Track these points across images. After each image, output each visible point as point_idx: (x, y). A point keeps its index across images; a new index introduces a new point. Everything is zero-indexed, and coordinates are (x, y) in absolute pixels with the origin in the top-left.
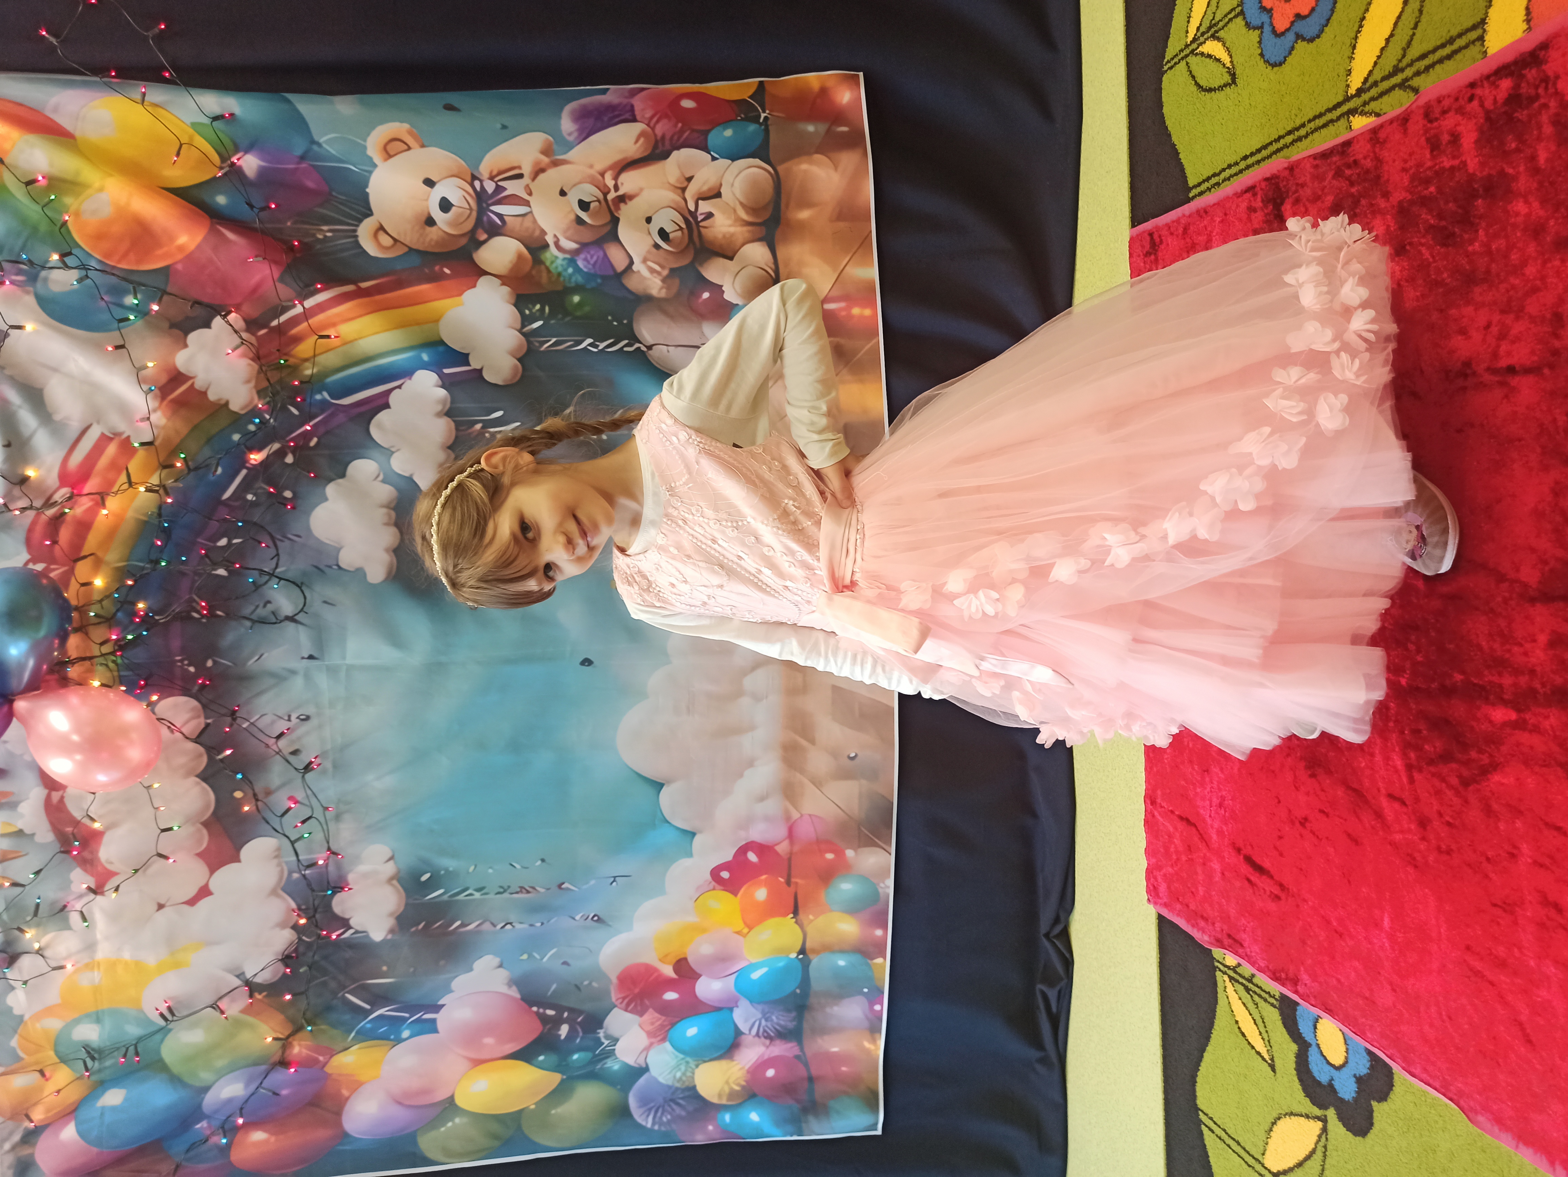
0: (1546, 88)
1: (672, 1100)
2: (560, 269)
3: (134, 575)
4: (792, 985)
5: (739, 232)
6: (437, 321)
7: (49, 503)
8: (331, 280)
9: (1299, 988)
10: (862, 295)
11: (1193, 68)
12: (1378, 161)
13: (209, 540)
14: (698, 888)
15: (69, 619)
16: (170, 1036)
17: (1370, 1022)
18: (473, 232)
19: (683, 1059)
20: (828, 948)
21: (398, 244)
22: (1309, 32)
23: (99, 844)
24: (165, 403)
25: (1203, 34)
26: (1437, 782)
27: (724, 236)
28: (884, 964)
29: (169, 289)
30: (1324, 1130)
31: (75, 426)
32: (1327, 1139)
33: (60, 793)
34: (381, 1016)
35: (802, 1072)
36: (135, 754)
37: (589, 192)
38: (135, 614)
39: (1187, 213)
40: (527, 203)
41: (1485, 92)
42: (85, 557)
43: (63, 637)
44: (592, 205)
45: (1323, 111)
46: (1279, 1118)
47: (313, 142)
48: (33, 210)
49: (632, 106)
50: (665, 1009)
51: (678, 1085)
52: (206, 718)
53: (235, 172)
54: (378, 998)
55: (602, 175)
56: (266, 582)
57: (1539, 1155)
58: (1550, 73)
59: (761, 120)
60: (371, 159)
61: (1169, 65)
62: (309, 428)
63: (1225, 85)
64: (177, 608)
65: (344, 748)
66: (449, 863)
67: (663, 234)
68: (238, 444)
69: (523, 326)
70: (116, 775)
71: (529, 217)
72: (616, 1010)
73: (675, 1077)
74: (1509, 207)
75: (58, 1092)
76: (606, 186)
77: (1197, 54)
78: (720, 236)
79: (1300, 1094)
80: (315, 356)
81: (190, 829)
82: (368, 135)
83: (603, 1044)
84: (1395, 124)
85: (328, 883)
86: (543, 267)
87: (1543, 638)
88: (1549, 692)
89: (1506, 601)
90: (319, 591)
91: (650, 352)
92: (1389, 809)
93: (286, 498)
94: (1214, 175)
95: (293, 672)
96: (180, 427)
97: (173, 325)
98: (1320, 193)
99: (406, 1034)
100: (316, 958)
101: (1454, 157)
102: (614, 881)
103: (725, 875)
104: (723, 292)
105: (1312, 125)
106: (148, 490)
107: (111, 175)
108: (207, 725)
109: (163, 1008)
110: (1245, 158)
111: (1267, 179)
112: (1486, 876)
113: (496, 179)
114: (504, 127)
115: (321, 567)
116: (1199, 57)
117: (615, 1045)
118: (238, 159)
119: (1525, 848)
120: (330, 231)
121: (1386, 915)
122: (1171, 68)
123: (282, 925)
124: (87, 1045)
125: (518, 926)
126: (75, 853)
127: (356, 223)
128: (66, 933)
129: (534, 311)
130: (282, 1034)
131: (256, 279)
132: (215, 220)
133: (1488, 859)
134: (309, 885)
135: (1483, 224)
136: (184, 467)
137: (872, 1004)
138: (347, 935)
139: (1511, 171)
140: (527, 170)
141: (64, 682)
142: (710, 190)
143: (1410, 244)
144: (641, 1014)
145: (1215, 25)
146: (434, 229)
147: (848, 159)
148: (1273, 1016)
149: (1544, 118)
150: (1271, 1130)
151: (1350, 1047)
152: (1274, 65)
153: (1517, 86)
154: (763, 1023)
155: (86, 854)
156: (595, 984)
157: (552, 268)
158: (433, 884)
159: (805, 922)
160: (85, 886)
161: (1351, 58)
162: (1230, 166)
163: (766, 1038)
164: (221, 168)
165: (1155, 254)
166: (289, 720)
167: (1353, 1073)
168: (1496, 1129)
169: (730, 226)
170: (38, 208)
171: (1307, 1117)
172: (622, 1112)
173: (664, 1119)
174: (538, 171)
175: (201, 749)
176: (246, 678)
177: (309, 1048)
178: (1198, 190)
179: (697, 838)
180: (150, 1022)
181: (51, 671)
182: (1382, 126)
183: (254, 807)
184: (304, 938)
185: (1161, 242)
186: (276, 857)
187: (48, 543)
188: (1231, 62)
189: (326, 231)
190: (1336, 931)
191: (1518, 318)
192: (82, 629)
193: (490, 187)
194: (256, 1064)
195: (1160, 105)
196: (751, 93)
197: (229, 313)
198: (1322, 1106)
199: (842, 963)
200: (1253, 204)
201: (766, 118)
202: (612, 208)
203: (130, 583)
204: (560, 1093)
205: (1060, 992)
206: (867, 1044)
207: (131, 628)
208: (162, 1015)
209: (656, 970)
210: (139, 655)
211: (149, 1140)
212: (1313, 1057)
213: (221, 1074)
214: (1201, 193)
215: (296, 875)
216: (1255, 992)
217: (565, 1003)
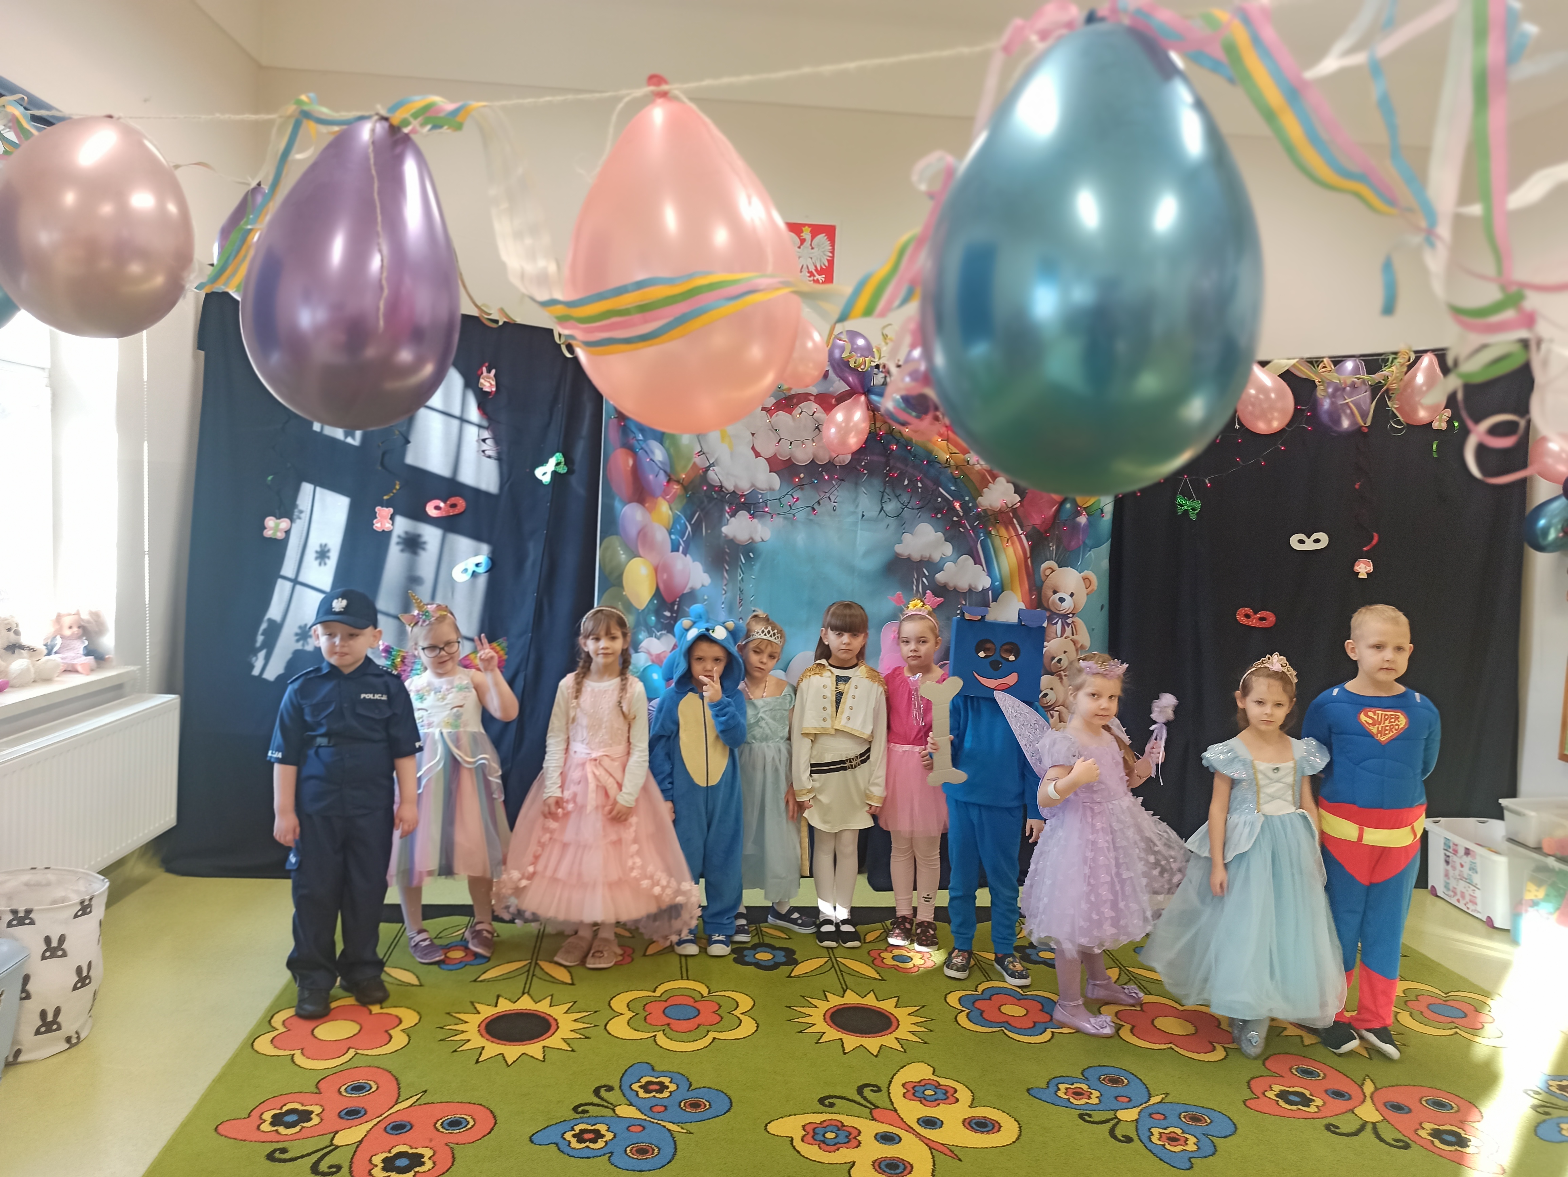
8: (1032, 546)
13: (921, 479)
18: (1050, 610)
21: (1046, 578)
23: (786, 411)
24: (985, 471)
33: (814, 400)
34: (687, 528)
37: (1065, 663)
38: (892, 444)
40: (1061, 636)
44: (1059, 665)
47: (1090, 549)
52: (840, 466)
53: (1079, 513)
54: (696, 527)
56: (900, 501)
60: (1083, 571)
62: (969, 528)
65: (818, 524)
66: (757, 567)
67: (1046, 695)
68: (964, 498)
80: (999, 535)
81: (789, 453)
82: (1093, 572)
83: (657, 632)
85: (753, 509)
90: (893, 523)
93: (936, 514)
96: (972, 476)
99: (673, 537)
100: (718, 500)
106: (948, 459)
108: (836, 466)
113: (1072, 624)
114: (1093, 630)
115: (905, 526)
117: (654, 637)
118: (1084, 515)
120: (1053, 549)
123: (735, 487)
125: (724, 596)
126: (784, 401)
127: (1056, 561)
130: (686, 480)
131: (1035, 516)
132: (1060, 503)
134: (755, 502)
136: (956, 474)
138: (727, 515)
140: (1075, 637)
146: (1052, 594)
158: (748, 558)
164: (1081, 508)
166: (834, 502)
174: (1074, 642)
175: (826, 463)
176: (856, 484)
177: (674, 492)
183: (796, 482)
184: (729, 496)
186: (771, 490)
193: (1069, 621)
194: (671, 467)
197: (1021, 503)
202: (1057, 674)
203: (906, 445)
204: (631, 608)
207: (886, 441)
213: (667, 450)
215: (760, 496)
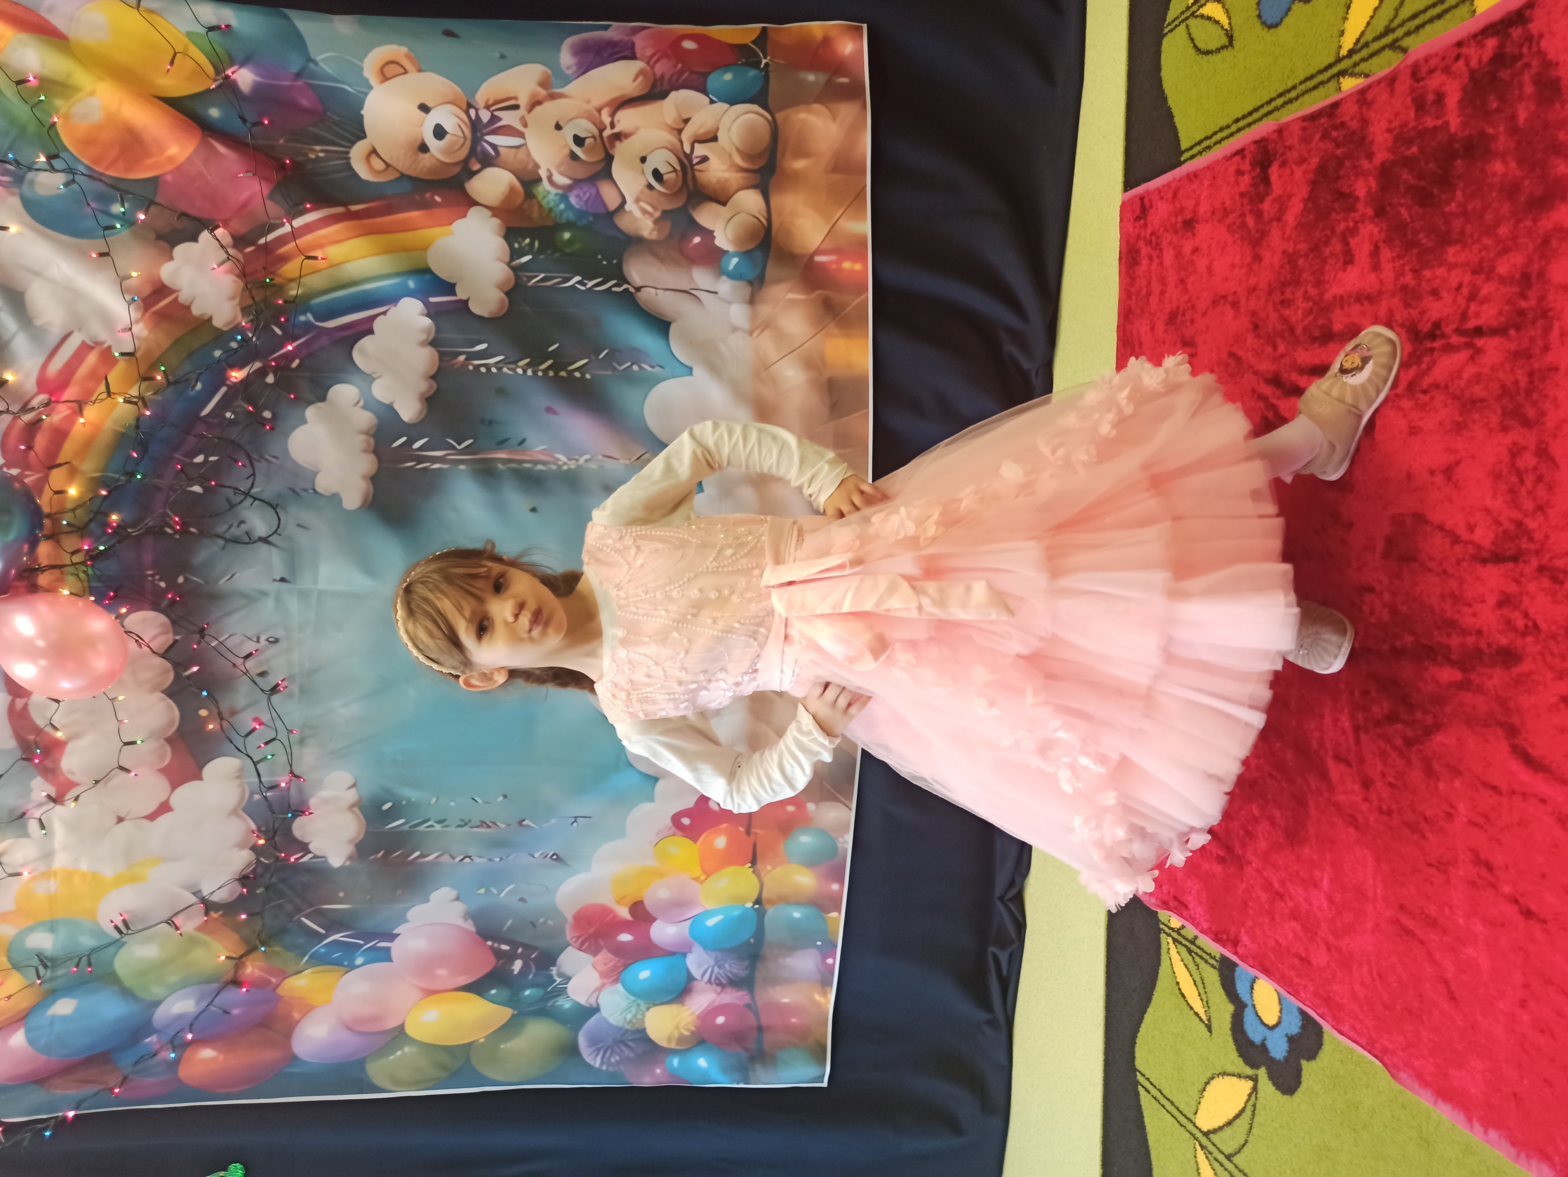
0: (1530, 48)
1: (621, 1042)
2: (552, 204)
3: (108, 486)
4: (746, 934)
5: (734, 178)
6: (425, 249)
7: (25, 408)
8: (322, 200)
9: (1239, 949)
10: (853, 249)
11: (1192, 30)
12: (1365, 122)
13: (185, 456)
14: (658, 833)
15: (41, 526)
16: (124, 949)
17: (1303, 982)
18: (466, 161)
19: (634, 1001)
20: (785, 900)
21: (390, 168)
23: (62, 753)
24: (148, 314)
26: (1382, 744)
27: (718, 181)
28: (838, 918)
29: (158, 199)
30: (1255, 1089)
31: (55, 332)
32: (1256, 1098)
33: (24, 700)
34: (335, 942)
35: (752, 1021)
36: (100, 663)
37: (585, 128)
38: (108, 525)
39: (1178, 177)
40: (522, 135)
41: (1471, 51)
42: (60, 465)
43: (34, 543)
44: (587, 141)
45: (1314, 72)
46: (1213, 1078)
47: (310, 60)
48: (22, 111)
49: (633, 44)
50: (619, 950)
51: (628, 1027)
52: (175, 634)
53: (228, 86)
54: (334, 923)
55: (599, 110)
56: (241, 502)
57: (1456, 1111)
58: (1535, 32)
59: (762, 66)
60: (367, 80)
61: (1170, 28)
62: (290, 348)
63: (1222, 48)
64: (150, 522)
65: (311, 672)
66: (413, 794)
67: (656, 174)
68: (219, 360)
69: (512, 259)
70: (79, 683)
71: (523, 149)
72: (569, 948)
73: (625, 1018)
74: (1487, 167)
75: (9, 997)
76: (602, 122)
77: (1197, 16)
78: (714, 181)
79: (1233, 1054)
80: (300, 277)
81: (153, 745)
82: (366, 55)
83: (555, 981)
84: (1383, 85)
85: (289, 805)
86: (534, 201)
87: (1492, 600)
88: (1494, 652)
89: (1458, 563)
90: (293, 514)
91: (638, 294)
92: (1335, 770)
93: (265, 419)
94: (1206, 138)
95: (264, 594)
96: (163, 340)
97: (160, 237)
98: (1306, 155)
99: (359, 961)
100: (274, 880)
101: (1438, 117)
102: (575, 821)
103: (686, 821)
104: (714, 237)
105: (1303, 87)
106: (126, 401)
107: (103, 80)
108: (176, 642)
109: (118, 921)
110: (1237, 121)
111: (1256, 142)
112: (1424, 836)
113: (492, 109)
114: (503, 57)
115: (297, 489)
116: (1199, 19)
117: (566, 984)
118: (233, 73)
119: (1462, 808)
120: (322, 151)
121: (1326, 876)
122: (1171, 31)
123: (241, 846)
124: (41, 954)
125: (477, 860)
126: (37, 761)
127: (348, 144)
128: (24, 841)
129: (523, 245)
130: (235, 953)
131: (246, 194)
132: (206, 133)
133: (1426, 819)
134: (270, 807)
135: (1461, 185)
136: (164, 380)
137: (824, 957)
138: (305, 859)
139: (1491, 131)
140: (523, 101)
141: (34, 589)
142: (706, 133)
143: (1390, 204)
144: (595, 954)
146: (427, 155)
147: (847, 111)
148: (1213, 977)
149: (1527, 78)
150: (1204, 1090)
151: (1284, 1007)
152: (1271, 27)
153: (1502, 46)
154: (716, 970)
155: (48, 763)
156: (550, 922)
157: (544, 203)
158: (392, 814)
159: (763, 873)
160: (45, 794)
161: (1345, 19)
162: (1221, 129)
163: (717, 985)
164: (215, 80)
165: (1145, 219)
166: (258, 641)
167: (1285, 1033)
168: (1416, 1085)
169: (725, 171)
170: (26, 108)
171: (1239, 1076)
172: (571, 1050)
173: (613, 1060)
174: (535, 103)
175: (169, 665)
176: (216, 597)
177: (261, 969)
178: (1190, 153)
179: (660, 784)
180: (103, 934)
181: (20, 576)
182: (1369, 87)
183: (218, 727)
184: (262, 859)
185: (1151, 207)
186: (238, 777)
187: (23, 447)
188: (1230, 24)
189: (318, 151)
190: (1277, 893)
191: (1488, 279)
192: (54, 536)
193: (485, 116)
194: (208, 981)
195: (1158, 68)
196: (753, 38)
197: (217, 227)
198: (1254, 1065)
199: (797, 915)
200: (1242, 167)
201: (767, 64)
202: (607, 145)
203: (104, 493)
204: (510, 1029)
205: (1011, 955)
206: (817, 997)
207: (104, 539)
208: (117, 928)
209: (612, 911)
210: (111, 567)
211: (97, 1051)
212: (1248, 1017)
213: (173, 989)
214: (1192, 157)
215: (257, 797)
216: (1196, 954)
217: (520, 940)
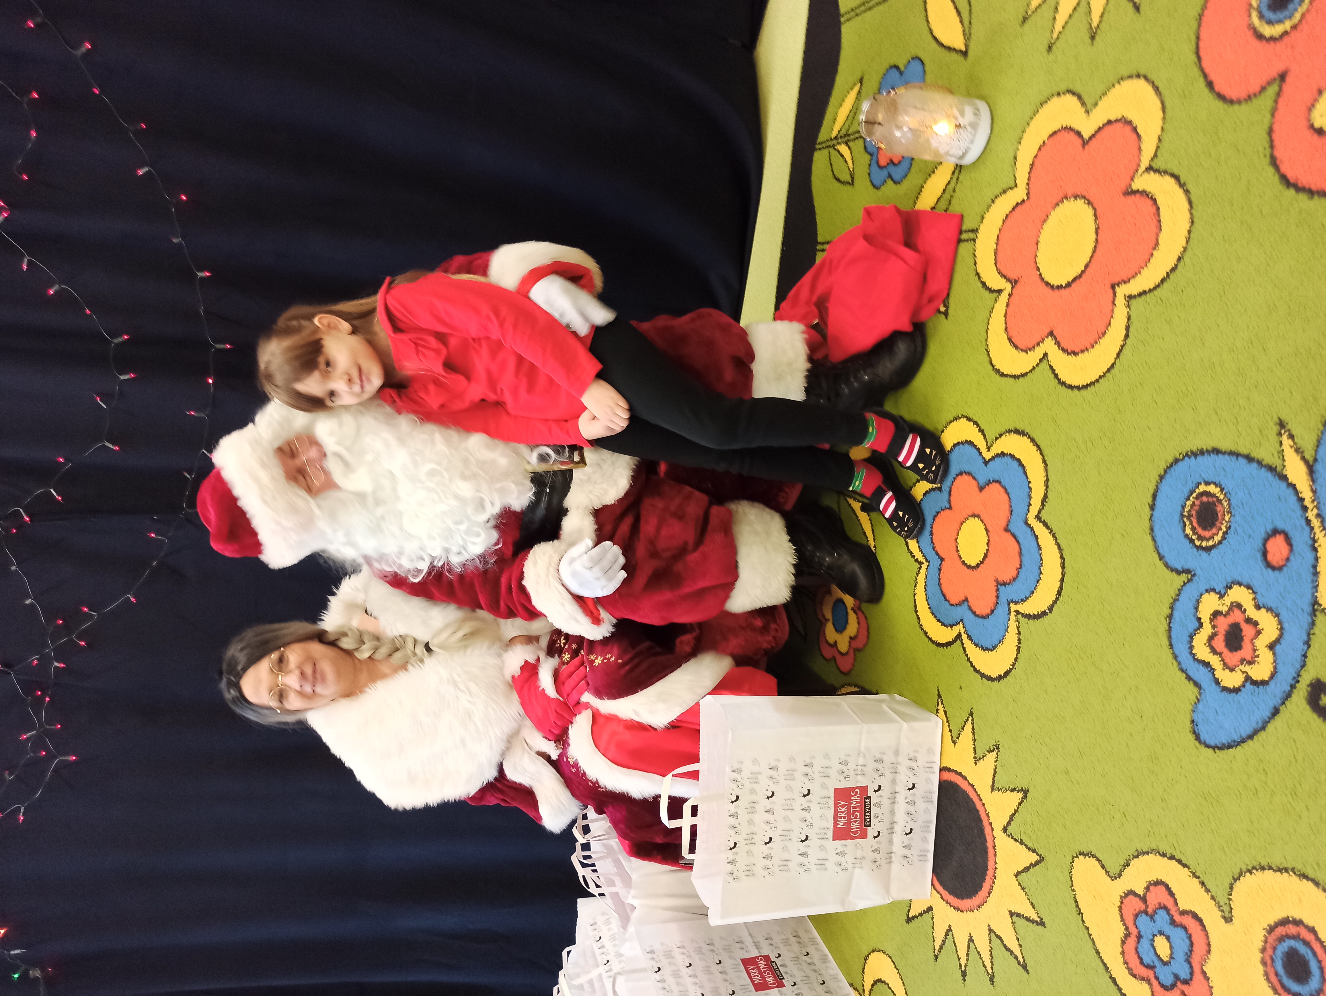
22: (896, 177)
25: (841, 137)
61: (819, 146)
63: (848, 183)
77: (835, 149)
116: (836, 153)
122: (820, 149)
145: (848, 135)
152: (874, 186)
178: (822, 246)
188: (853, 168)
214: (823, 250)
